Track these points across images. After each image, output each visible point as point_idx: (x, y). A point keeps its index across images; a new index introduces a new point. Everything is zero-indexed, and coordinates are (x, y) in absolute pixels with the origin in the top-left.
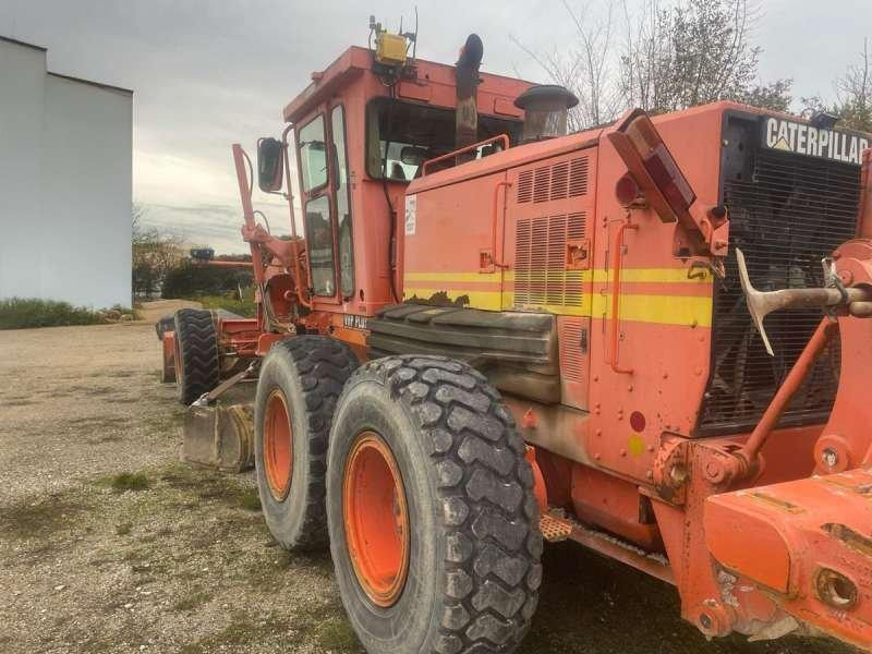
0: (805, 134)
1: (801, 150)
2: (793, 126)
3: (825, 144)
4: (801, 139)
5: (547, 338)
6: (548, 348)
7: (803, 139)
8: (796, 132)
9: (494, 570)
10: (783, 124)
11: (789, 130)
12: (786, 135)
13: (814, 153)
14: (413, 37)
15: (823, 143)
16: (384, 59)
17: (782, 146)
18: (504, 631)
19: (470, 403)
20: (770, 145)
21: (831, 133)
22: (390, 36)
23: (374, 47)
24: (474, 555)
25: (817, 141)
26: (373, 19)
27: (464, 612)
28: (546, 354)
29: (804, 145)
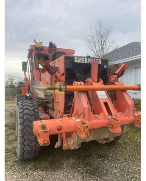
0: (84, 59)
1: (83, 62)
2: (81, 58)
3: (89, 61)
4: (83, 60)
5: (52, 97)
6: (51, 99)
7: (84, 60)
8: (82, 59)
9: (28, 137)
10: (79, 58)
11: (80, 59)
12: (79, 60)
13: (87, 63)
14: (42, 43)
15: (88, 61)
16: (37, 47)
17: (79, 62)
18: (32, 149)
19: (29, 109)
20: (75, 62)
21: (91, 59)
22: (38, 43)
23: (35, 45)
24: (24, 135)
25: (87, 60)
26: (34, 40)
27: (23, 145)
28: (51, 100)
29: (84, 61)
